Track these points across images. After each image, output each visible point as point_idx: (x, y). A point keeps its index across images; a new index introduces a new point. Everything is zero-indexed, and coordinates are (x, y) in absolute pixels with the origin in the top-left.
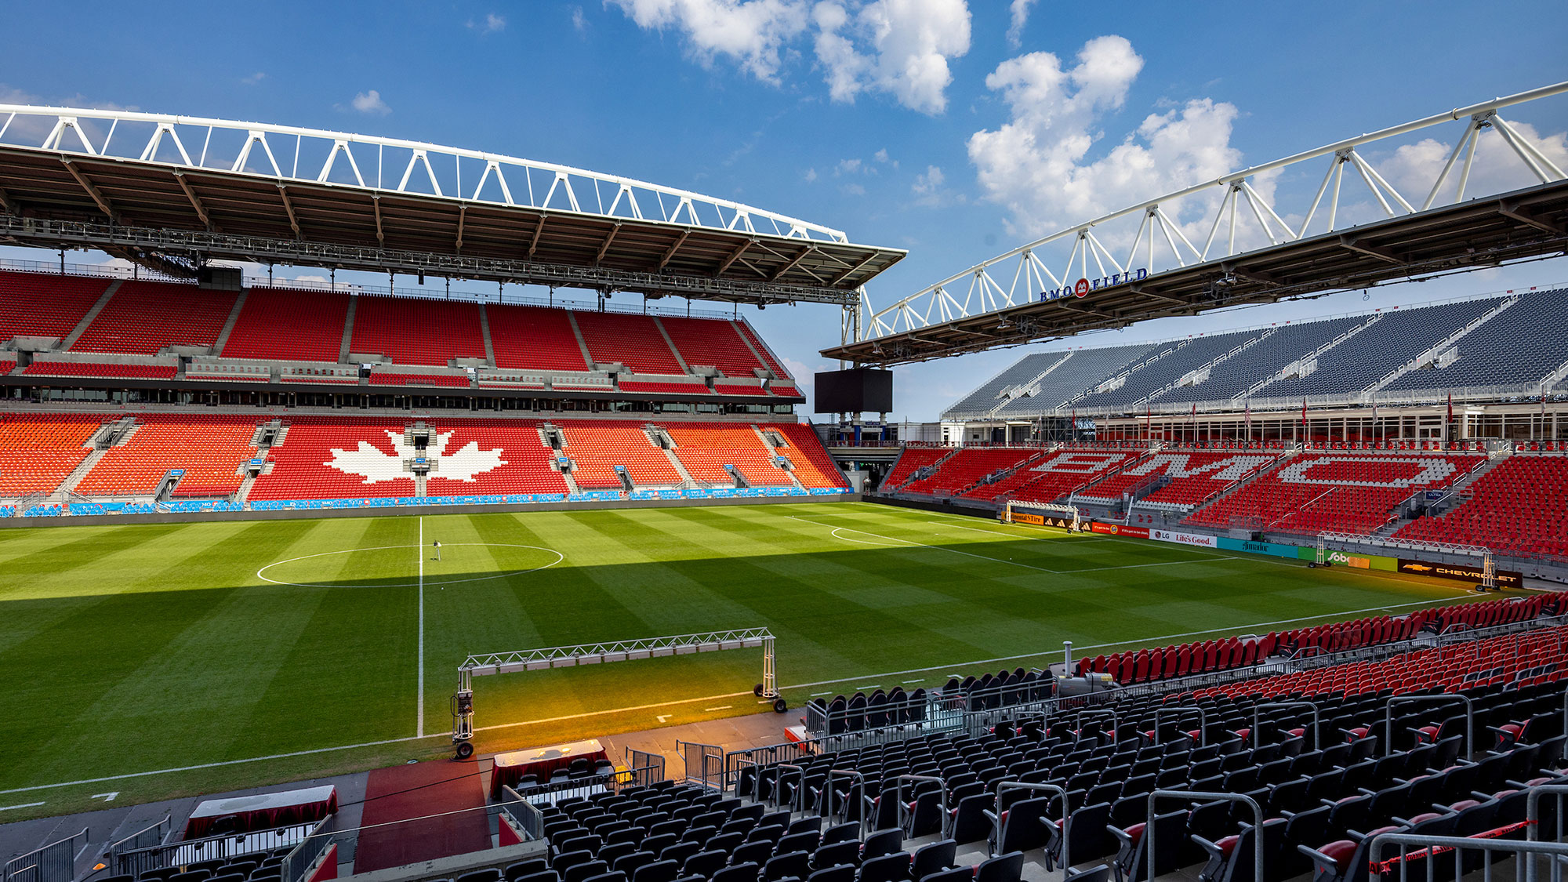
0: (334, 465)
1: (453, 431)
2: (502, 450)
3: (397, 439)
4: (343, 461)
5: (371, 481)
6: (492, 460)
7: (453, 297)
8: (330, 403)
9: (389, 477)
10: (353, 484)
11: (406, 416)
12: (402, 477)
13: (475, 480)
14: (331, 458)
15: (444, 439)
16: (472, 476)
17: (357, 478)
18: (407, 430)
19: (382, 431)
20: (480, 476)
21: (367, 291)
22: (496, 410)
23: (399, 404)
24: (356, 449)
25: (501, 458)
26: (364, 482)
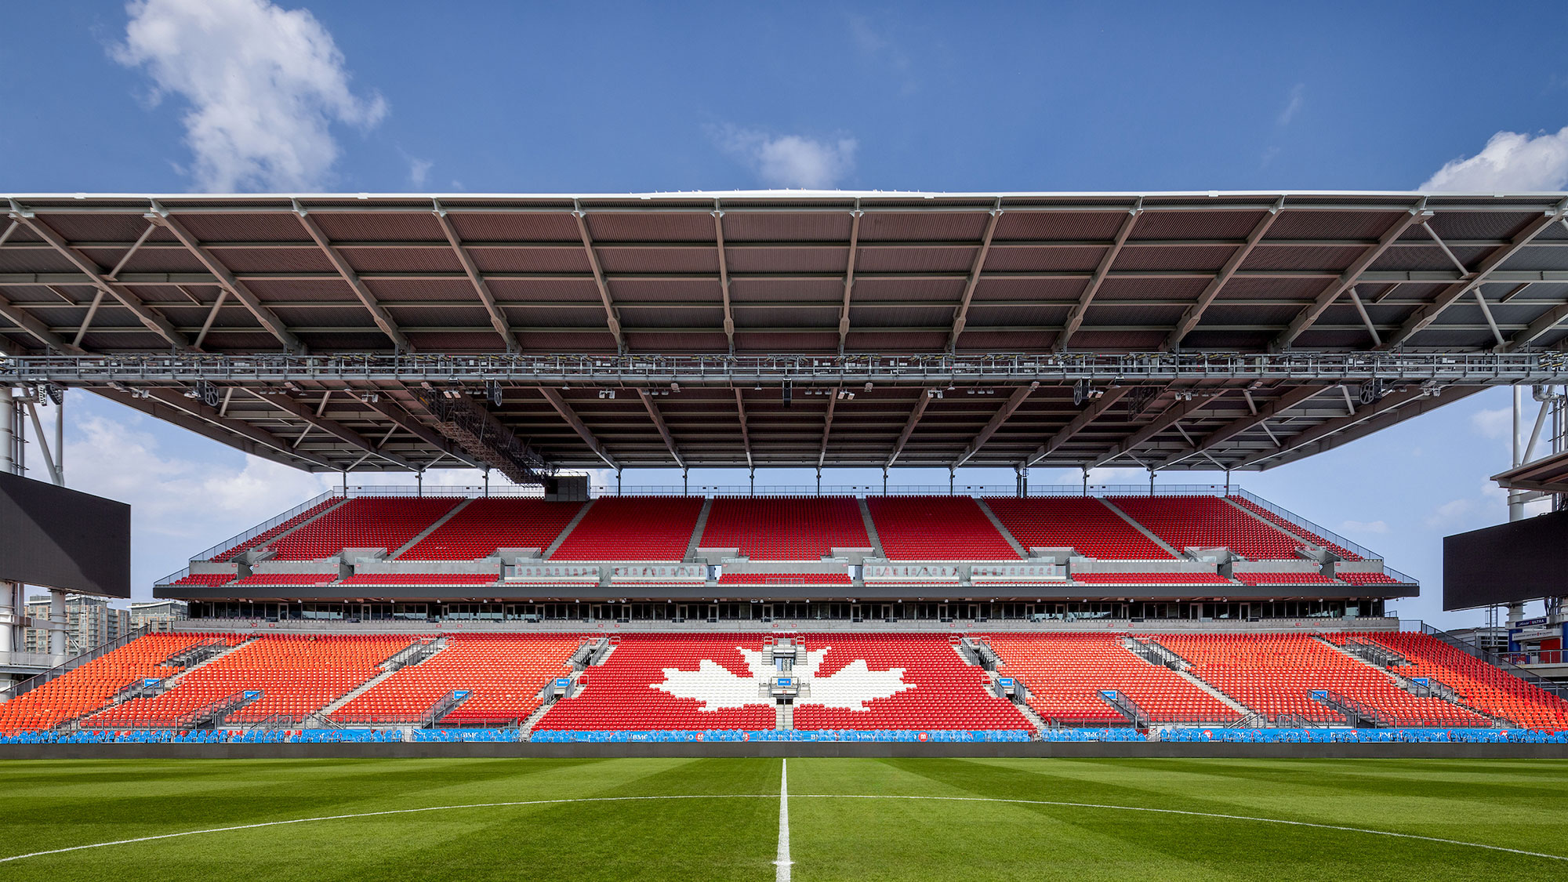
0: (663, 687)
1: (830, 648)
2: (904, 670)
3: (752, 657)
4: (677, 683)
5: (712, 707)
6: (890, 683)
7: (825, 492)
8: (671, 615)
9: (738, 704)
10: (687, 712)
11: (765, 631)
12: (756, 703)
13: (868, 709)
14: (661, 679)
15: (817, 657)
16: (864, 703)
17: (692, 704)
18: (767, 648)
19: (733, 647)
20: (876, 704)
21: (724, 493)
22: (888, 621)
23: (757, 615)
24: (696, 668)
25: (904, 680)
26: (700, 709)
